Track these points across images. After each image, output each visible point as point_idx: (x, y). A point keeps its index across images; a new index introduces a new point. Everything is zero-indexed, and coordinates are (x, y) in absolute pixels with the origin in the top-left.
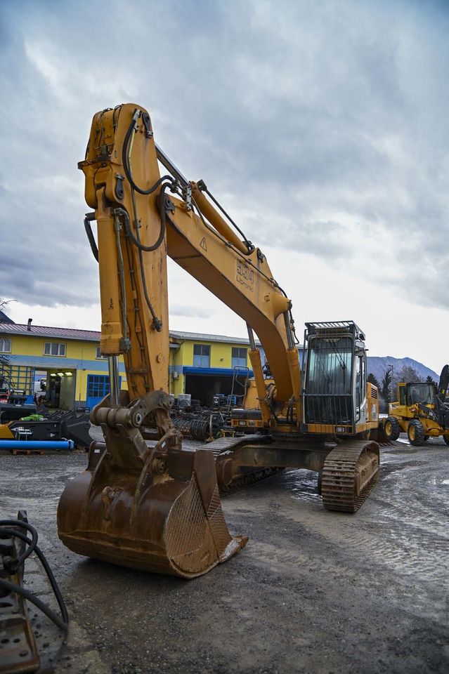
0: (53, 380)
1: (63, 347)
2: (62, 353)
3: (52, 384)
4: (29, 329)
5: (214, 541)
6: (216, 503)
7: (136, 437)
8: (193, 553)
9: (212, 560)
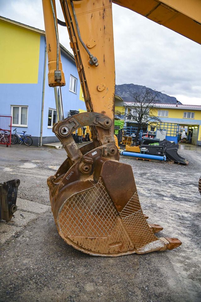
0: (190, 130)
1: (193, 114)
2: (193, 117)
3: (190, 132)
4: (177, 106)
5: (129, 236)
6: (134, 207)
7: (70, 144)
8: (98, 239)
9: (126, 249)
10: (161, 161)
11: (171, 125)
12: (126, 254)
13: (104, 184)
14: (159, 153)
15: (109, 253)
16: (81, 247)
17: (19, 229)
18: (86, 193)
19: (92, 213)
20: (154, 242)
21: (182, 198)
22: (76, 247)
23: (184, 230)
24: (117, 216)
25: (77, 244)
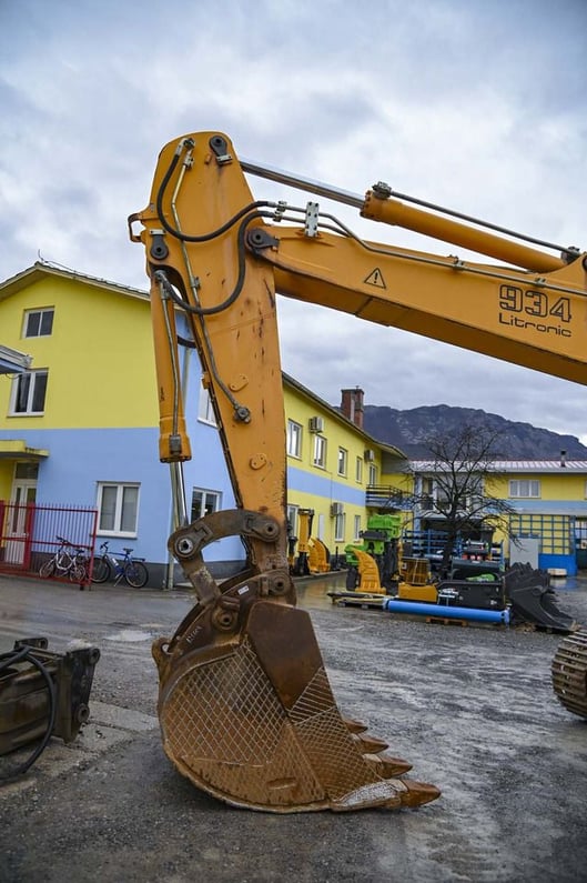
4: (563, 465)
5: (313, 766)
6: (320, 701)
7: (198, 573)
8: (243, 767)
9: (305, 797)
10: (498, 625)
11: (553, 522)
12: (308, 809)
13: (254, 649)
14: (493, 602)
15: (268, 804)
16: (208, 784)
17: (88, 756)
18: (220, 665)
19: (231, 709)
20: (373, 785)
21: (513, 715)
22: (197, 782)
23: (473, 779)
24: (283, 717)
25: (200, 777)
